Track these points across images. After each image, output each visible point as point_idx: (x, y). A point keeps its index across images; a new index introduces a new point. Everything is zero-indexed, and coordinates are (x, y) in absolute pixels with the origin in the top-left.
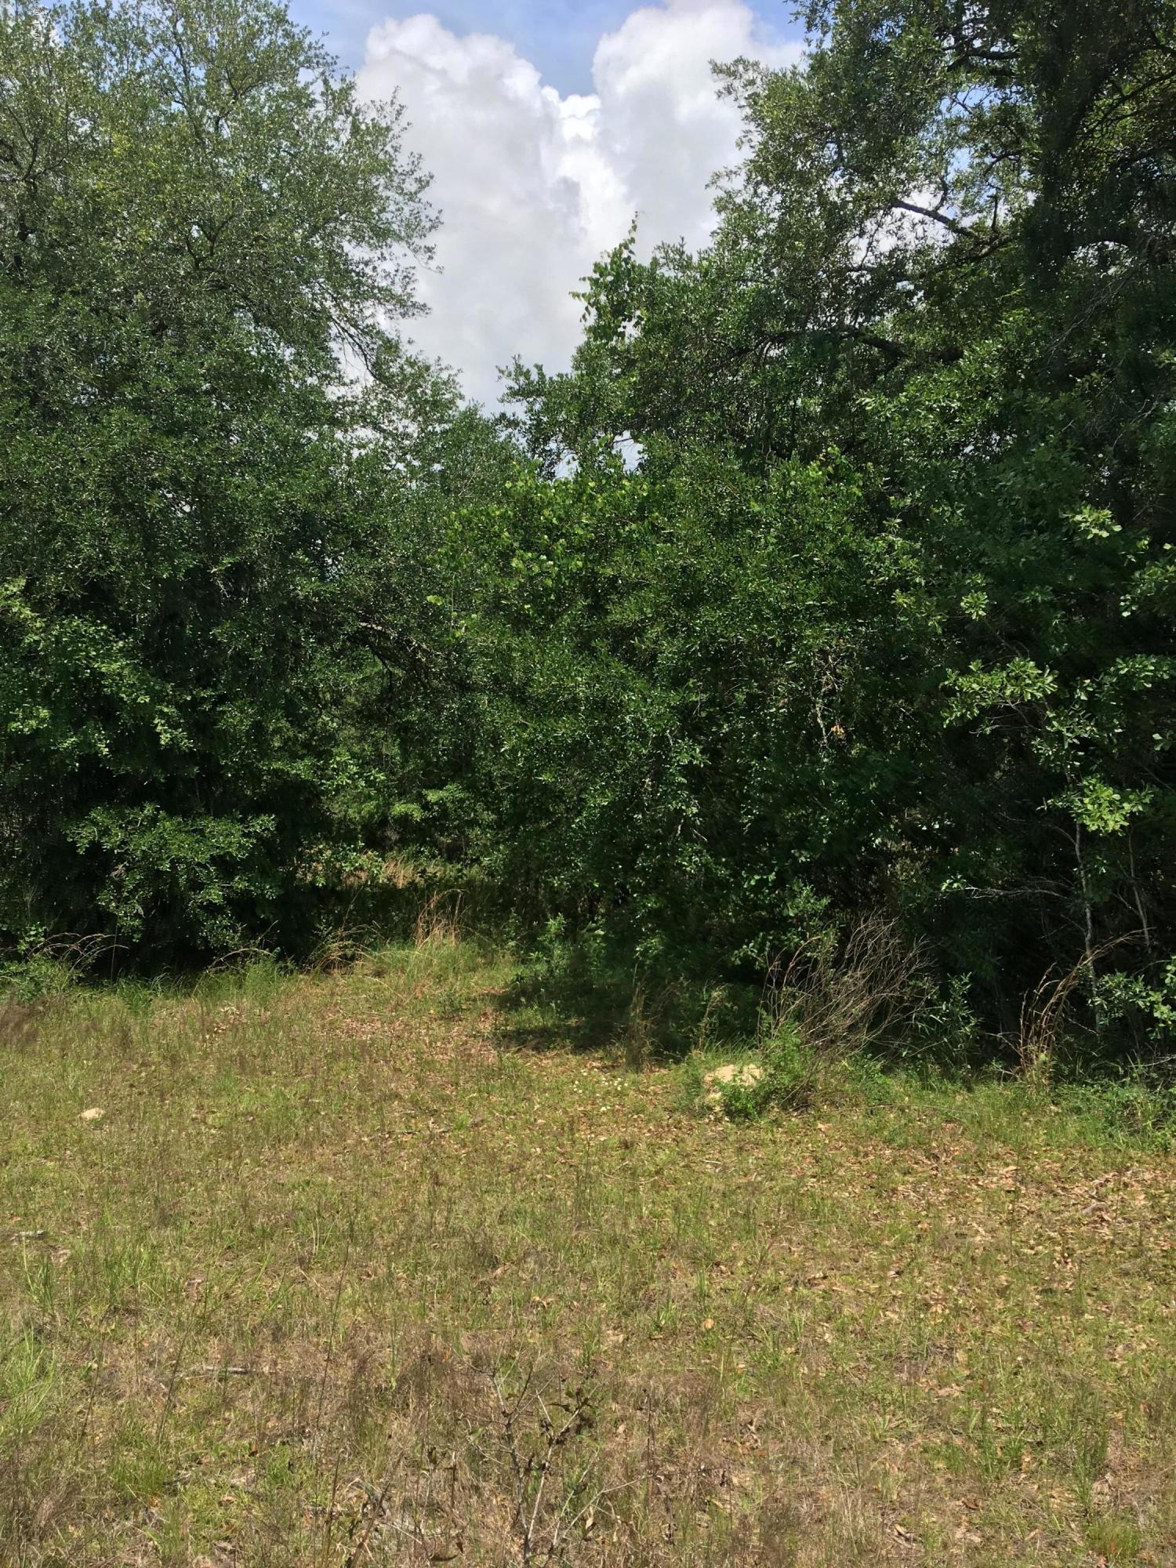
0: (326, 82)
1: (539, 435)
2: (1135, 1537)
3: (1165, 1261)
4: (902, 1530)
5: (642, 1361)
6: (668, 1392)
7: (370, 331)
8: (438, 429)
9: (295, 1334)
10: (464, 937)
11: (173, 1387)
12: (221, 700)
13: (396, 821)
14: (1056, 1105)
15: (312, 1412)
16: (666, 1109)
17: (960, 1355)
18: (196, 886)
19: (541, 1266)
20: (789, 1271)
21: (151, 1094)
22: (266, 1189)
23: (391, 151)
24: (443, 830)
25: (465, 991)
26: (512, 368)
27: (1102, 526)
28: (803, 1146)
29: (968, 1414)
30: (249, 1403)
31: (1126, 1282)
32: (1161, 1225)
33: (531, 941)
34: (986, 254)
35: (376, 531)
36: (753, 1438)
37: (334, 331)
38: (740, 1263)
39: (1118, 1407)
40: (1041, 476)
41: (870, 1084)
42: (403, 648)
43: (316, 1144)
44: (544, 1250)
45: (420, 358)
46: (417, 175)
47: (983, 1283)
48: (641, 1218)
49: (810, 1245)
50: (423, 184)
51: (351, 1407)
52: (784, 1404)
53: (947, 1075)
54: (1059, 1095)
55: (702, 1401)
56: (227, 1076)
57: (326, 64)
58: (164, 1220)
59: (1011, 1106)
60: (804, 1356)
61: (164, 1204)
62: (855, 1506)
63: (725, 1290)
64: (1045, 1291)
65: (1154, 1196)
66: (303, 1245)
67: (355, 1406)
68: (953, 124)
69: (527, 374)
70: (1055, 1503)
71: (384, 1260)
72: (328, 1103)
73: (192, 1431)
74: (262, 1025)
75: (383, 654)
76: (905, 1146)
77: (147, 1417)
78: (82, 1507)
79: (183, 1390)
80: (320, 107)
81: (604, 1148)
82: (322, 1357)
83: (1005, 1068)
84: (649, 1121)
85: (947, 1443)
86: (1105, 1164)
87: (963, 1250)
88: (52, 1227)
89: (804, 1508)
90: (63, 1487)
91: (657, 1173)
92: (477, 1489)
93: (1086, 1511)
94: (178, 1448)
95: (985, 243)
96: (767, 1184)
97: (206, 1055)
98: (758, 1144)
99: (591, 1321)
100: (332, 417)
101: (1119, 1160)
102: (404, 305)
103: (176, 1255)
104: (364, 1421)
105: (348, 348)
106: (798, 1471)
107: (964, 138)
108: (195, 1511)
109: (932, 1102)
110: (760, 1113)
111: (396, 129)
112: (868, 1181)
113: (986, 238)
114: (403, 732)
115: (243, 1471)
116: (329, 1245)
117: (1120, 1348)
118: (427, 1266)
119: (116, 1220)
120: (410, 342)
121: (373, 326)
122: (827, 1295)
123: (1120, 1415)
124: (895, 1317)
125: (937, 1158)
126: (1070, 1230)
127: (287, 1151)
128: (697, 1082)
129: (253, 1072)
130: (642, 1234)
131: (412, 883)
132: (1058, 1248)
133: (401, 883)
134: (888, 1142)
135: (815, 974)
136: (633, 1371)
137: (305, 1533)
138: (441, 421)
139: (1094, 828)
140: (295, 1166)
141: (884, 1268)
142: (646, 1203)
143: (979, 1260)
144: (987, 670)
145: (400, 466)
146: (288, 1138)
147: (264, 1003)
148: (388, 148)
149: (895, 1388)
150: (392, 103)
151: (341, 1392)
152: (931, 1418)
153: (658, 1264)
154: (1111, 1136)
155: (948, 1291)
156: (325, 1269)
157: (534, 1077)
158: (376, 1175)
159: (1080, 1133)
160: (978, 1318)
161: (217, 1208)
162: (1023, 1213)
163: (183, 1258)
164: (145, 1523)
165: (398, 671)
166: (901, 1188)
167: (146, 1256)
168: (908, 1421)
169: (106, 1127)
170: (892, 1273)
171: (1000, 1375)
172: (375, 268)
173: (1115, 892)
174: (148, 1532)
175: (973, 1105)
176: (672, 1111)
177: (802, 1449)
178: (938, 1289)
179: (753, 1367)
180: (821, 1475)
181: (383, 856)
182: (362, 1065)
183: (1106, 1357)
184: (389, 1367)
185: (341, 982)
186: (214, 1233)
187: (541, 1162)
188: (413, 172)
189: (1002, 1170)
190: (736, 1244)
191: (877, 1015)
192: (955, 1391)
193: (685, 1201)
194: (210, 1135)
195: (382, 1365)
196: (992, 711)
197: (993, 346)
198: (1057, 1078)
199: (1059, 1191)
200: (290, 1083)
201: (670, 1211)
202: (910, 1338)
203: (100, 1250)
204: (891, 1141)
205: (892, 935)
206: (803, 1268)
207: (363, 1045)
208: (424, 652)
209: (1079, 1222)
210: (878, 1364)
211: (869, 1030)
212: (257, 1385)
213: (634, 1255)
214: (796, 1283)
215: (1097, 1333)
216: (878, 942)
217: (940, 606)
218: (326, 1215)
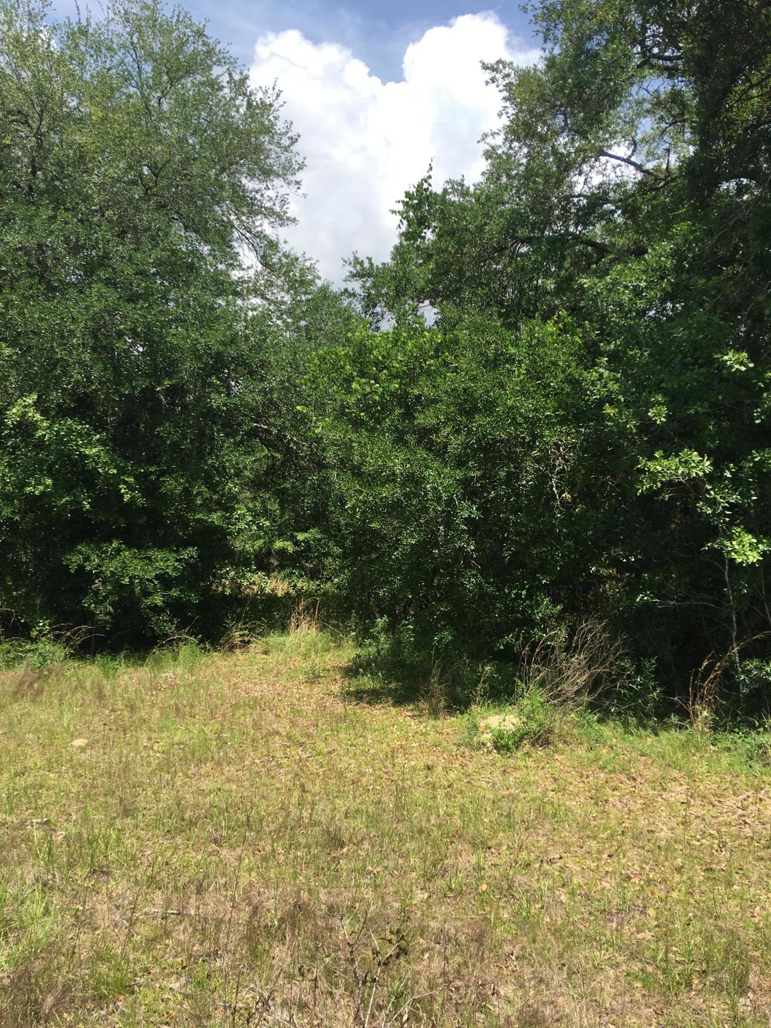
0: (230, 75)
1: (370, 302)
5: (441, 911)
6: (457, 932)
7: (259, 235)
8: (304, 298)
9: (211, 889)
10: (322, 628)
11: (132, 923)
12: (163, 473)
13: (276, 553)
14: (714, 745)
15: (223, 941)
16: (455, 744)
17: (651, 912)
18: (147, 594)
19: (373, 847)
20: (537, 853)
21: (117, 730)
22: (192, 793)
23: (273, 119)
24: (307, 559)
25: (322, 665)
26: (352, 260)
27: (742, 364)
28: (546, 770)
29: (657, 951)
30: (182, 934)
31: (761, 865)
33: (365, 633)
34: (662, 187)
35: (263, 364)
36: (513, 964)
37: (236, 235)
38: (505, 848)
39: (756, 948)
40: (700, 330)
41: (590, 730)
42: (281, 440)
43: (225, 764)
44: (374, 836)
45: (292, 253)
46: (289, 135)
47: (666, 864)
48: (439, 816)
49: (551, 837)
50: (293, 141)
51: (248, 938)
52: (534, 941)
53: (642, 725)
54: (716, 739)
55: (479, 939)
56: (167, 718)
57: (230, 63)
58: (126, 813)
59: (684, 746)
60: (547, 910)
61: (126, 802)
62: (581, 1011)
63: (495, 865)
64: (707, 870)
66: (216, 830)
67: (251, 937)
68: (639, 103)
69: (361, 263)
70: (714, 1012)
71: (270, 841)
72: (233, 738)
73: (144, 952)
74: (190, 685)
75: (269, 444)
76: (613, 771)
77: (115, 942)
78: (72, 1001)
79: (138, 925)
80: (226, 90)
81: (414, 769)
82: (229, 904)
83: (680, 721)
84: (444, 752)
85: (642, 970)
86: (747, 785)
87: (653, 841)
88: (53, 817)
89: (548, 1011)
90: (60, 987)
91: (449, 786)
92: (331, 994)
93: (735, 1017)
94: (135, 963)
95: (661, 180)
96: (522, 795)
97: (153, 705)
98: (516, 769)
99: (406, 884)
100: (234, 290)
101: (756, 783)
102: (282, 219)
103: (134, 836)
104: (256, 947)
105: (245, 246)
106: (543, 987)
107: (648, 111)
108: (146, 1005)
109: (631, 743)
110: (517, 748)
111: (276, 106)
112: (589, 794)
113: (662, 176)
114: (281, 495)
115: (177, 979)
116: (234, 830)
117: (758, 909)
118: (298, 846)
119: (94, 813)
120: (285, 242)
121: (262, 232)
122: (562, 870)
123: (758, 954)
124: (608, 885)
125: (634, 779)
126: (723, 829)
127: (207, 767)
128: (476, 727)
129: (184, 716)
130: (439, 827)
131: (287, 594)
132: (716, 841)
133: (280, 593)
134: (602, 768)
135: (553, 657)
136: (434, 918)
137: (218, 1021)
138: (306, 293)
139: (740, 560)
140: (212, 778)
141: (600, 852)
142: (442, 807)
143: (663, 848)
144: (666, 457)
145: (279, 322)
146: (206, 760)
147: (191, 671)
148: (271, 117)
149: (608, 933)
150: (274, 89)
151: (241, 928)
152: (632, 953)
153: (450, 847)
154: (751, 767)
155: (643, 868)
156: (231, 846)
157: (367, 721)
158: (264, 785)
159: (730, 765)
160: (663, 887)
161: (160, 805)
162: (693, 817)
163: (138, 838)
164: (113, 1012)
165: (278, 455)
166: (611, 799)
167: (114, 837)
168: (617, 955)
169: (88, 751)
170: (605, 856)
171: (678, 925)
172: (262, 195)
173: (752, 604)
174: (116, 1018)
175: (659, 745)
176: (459, 745)
177: (546, 972)
178: (636, 867)
179: (514, 916)
180: (559, 990)
181: (268, 576)
182: (255, 713)
183: (749, 914)
184: (273, 912)
185: (241, 657)
186: (158, 822)
187: (372, 778)
188: (287, 133)
189: (679, 789)
190: (501, 834)
191: (594, 684)
192: (648, 935)
193: (468, 805)
194: (156, 757)
195: (268, 910)
196: (669, 484)
197: (667, 246)
198: (715, 728)
199: (716, 803)
200: (208, 724)
201: (457, 812)
202: (617, 900)
203: (84, 832)
204: (604, 768)
205: (604, 631)
206: (546, 852)
207: (255, 699)
208: (295, 443)
209: (730, 824)
210: (596, 917)
211: (589, 694)
212: (186, 922)
213: (434, 841)
214: (542, 861)
215: (742, 899)
216: (595, 636)
217: (635, 415)
218: (231, 811)
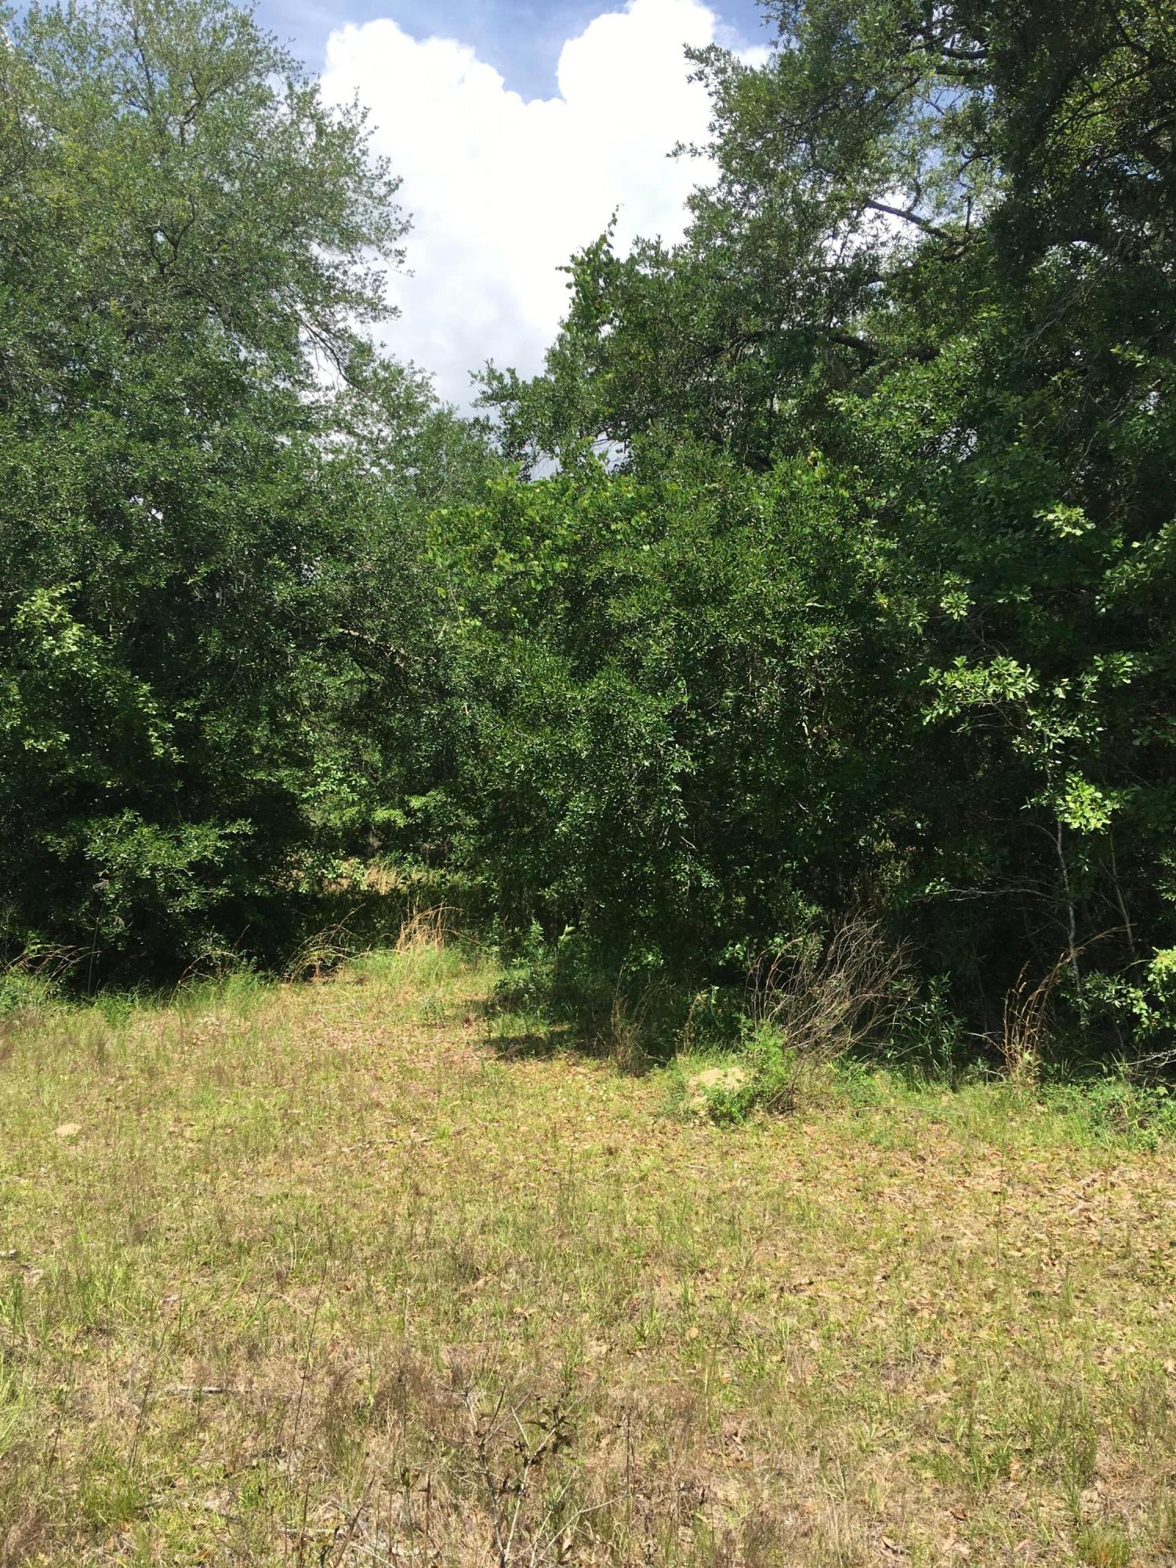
0: (290, 86)
1: (514, 438)
2: (1125, 1547)
3: (1154, 1262)
4: (889, 1542)
5: (626, 1372)
6: (651, 1402)
7: (343, 335)
8: (412, 433)
9: (272, 1351)
10: (450, 939)
11: (146, 1408)
12: (204, 709)
13: (378, 828)
14: (1042, 1104)
15: (288, 1431)
16: (650, 1114)
17: (947, 1361)
18: (174, 893)
19: (523, 1276)
20: (775, 1278)
21: (128, 1108)
22: (244, 1203)
23: (358, 154)
24: (427, 837)
25: (448, 997)
26: (485, 373)
27: (1076, 525)
28: (789, 1149)
29: (955, 1420)
30: (224, 1422)
31: (1114, 1284)
32: (1148, 1225)
33: (513, 950)
34: (961, 254)
35: (350, 536)
36: (738, 1450)
37: (304, 335)
38: (725, 1270)
39: (1107, 1412)
40: (1015, 475)
41: (855, 1086)
42: (381, 654)
43: (295, 1155)
44: (526, 1260)
45: (393, 362)
46: (386, 179)
47: (970, 1287)
48: (625, 1225)
49: (795, 1251)
50: (392, 187)
51: (327, 1425)
52: (770, 1413)
53: (930, 1076)
54: (1045, 1095)
55: (687, 1413)
56: (206, 1087)
57: (292, 69)
58: (139, 1237)
59: (998, 1106)
60: (790, 1364)
61: (139, 1221)
62: (841, 1519)
63: (711, 1298)
64: (1032, 1294)
65: (1141, 1196)
66: (280, 1259)
67: (329, 1426)
68: (925, 126)
69: (500, 378)
70: (1043, 1513)
71: (364, 1273)
72: (307, 1115)
73: (165, 1454)
74: (243, 1035)
75: (362, 660)
76: (891, 1148)
77: (119, 1439)
78: (51, 1535)
79: (157, 1411)
80: (284, 109)
81: (587, 1155)
82: (298, 1375)
83: (990, 1068)
84: (634, 1126)
85: (934, 1452)
86: (1092, 1163)
87: (950, 1253)
88: (24, 1247)
89: (789, 1522)
90: (32, 1514)
91: (642, 1179)
92: (456, 1507)
93: (1076, 1521)
94: (150, 1472)
95: (958, 244)
96: (753, 1189)
97: (184, 1068)
98: (743, 1148)
99: (573, 1332)
100: (303, 421)
101: (1106, 1159)
102: (376, 309)
103: (151, 1273)
104: (341, 1439)
105: (321, 353)
106: (783, 1483)
107: (937, 137)
108: (167, 1536)
109: (918, 1104)
110: (745, 1117)
111: (363, 132)
112: (853, 1184)
113: (959, 238)
114: (386, 739)
115: (218, 1493)
116: (308, 1259)
117: (1109, 1351)
118: (407, 1279)
119: (90, 1238)
120: (383, 346)
121: (345, 330)
122: (812, 1301)
123: (1109, 1421)
124: (882, 1323)
125: (923, 1159)
126: (1057, 1231)
127: (268, 1162)
128: (682, 1087)
129: (230, 1084)
130: (626, 1241)
131: (395, 890)
132: (1046, 1250)
133: (383, 890)
134: (875, 1144)
135: (798, 977)
136: (617, 1383)
137: (280, 1556)
138: (414, 424)
139: (1075, 826)
140: (274, 1178)
141: (870, 1272)
142: (630, 1210)
143: (966, 1264)
144: (970, 667)
145: (375, 470)
146: (266, 1150)
147: (244, 1013)
148: (356, 151)
149: (882, 1397)
150: (356, 105)
151: (317, 1410)
152: (918, 1426)
153: (642, 1272)
154: (1097, 1135)
155: (935, 1295)
156: (303, 1284)
157: (517, 1083)
158: (355, 1186)
159: (1066, 1133)
160: (965, 1323)
161: (193, 1224)
162: (1010, 1214)
163: (158, 1275)
164: (116, 1550)
165: (375, 677)
166: (887, 1191)
167: (120, 1274)
168: (896, 1429)
169: (82, 1143)
170: (878, 1278)
171: (988, 1381)
172: (345, 273)
173: (1097, 890)
174: (119, 1558)
175: (959, 1106)
176: (657, 1116)
177: (787, 1460)
178: (925, 1293)
179: (738, 1376)
180: (807, 1486)
181: (364, 863)
182: (342, 1075)
183: (1095, 1361)
184: (367, 1383)
185: (324, 989)
186: (192, 1249)
187: (523, 1170)
188: (382, 176)
189: (989, 1172)
190: (721, 1250)
191: (861, 1017)
192: (943, 1398)
193: (671, 1208)
194: (187, 1149)
195: (360, 1382)
196: (973, 712)
197: (966, 343)
198: (1042, 1079)
199: (1046, 1191)
200: (270, 1094)
201: (654, 1218)
202: (897, 1344)
203: (71, 1268)
204: (877, 1143)
205: (875, 936)
206: (788, 1275)
207: (343, 1055)
208: (403, 658)
209: (1066, 1224)
210: (865, 1371)
211: (854, 1032)
212: (231, 1407)
213: (617, 1264)
214: (782, 1289)
215: (1085, 1337)
216: (861, 945)
217: (921, 606)
218: (305, 1229)
